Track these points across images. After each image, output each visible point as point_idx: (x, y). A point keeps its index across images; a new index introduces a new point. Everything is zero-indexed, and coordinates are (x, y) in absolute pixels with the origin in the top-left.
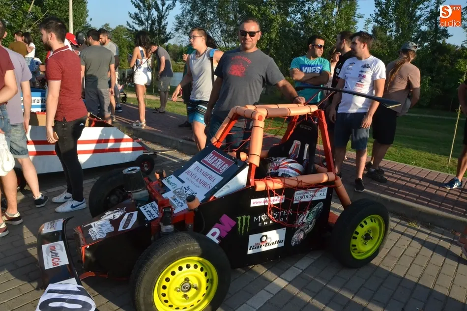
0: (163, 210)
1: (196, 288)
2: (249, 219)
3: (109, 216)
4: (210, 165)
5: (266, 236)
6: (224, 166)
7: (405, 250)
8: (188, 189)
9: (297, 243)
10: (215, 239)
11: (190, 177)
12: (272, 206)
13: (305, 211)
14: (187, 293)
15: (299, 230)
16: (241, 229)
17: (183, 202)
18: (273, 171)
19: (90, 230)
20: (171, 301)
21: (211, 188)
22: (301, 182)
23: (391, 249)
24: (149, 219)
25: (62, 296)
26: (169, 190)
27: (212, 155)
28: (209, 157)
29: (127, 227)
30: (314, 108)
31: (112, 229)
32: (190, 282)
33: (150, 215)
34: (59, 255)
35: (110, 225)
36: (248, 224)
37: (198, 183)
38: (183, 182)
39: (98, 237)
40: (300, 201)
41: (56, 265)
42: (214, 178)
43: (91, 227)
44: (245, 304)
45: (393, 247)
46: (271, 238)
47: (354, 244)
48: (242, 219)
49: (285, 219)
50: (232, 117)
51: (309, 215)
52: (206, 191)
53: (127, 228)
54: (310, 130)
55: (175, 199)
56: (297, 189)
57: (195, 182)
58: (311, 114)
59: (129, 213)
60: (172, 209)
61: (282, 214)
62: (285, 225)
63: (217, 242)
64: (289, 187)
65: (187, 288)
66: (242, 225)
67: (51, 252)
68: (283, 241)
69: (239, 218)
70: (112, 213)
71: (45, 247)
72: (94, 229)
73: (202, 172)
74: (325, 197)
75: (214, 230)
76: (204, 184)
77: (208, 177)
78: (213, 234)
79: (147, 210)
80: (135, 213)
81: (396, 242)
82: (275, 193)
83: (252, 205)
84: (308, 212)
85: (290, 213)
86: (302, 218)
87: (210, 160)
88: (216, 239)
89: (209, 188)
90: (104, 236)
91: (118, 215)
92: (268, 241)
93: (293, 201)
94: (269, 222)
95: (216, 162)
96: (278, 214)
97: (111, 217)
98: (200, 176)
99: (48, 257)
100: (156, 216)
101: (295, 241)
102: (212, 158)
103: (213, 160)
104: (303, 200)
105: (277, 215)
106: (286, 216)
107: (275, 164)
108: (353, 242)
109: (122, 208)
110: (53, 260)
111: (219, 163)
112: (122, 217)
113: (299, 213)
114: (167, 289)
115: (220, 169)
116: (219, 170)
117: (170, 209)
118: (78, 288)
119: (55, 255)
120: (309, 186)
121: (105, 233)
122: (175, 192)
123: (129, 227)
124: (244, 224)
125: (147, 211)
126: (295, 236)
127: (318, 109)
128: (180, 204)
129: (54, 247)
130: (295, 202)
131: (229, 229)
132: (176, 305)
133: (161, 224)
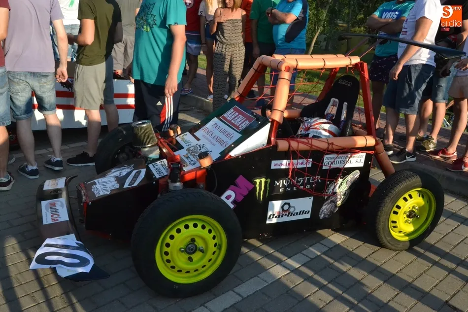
0: (172, 166)
1: (202, 251)
2: (268, 183)
3: (115, 173)
4: (230, 122)
5: (289, 204)
6: (244, 123)
7: (465, 239)
8: (203, 147)
9: (327, 216)
10: (229, 202)
11: (206, 135)
12: (296, 170)
13: (337, 180)
14: (192, 256)
15: (329, 201)
16: (259, 193)
17: (196, 160)
18: (303, 132)
19: (94, 187)
20: (173, 261)
21: (227, 146)
22: (332, 144)
23: (447, 234)
24: (157, 176)
25: (59, 250)
26: (183, 148)
27: (232, 110)
28: (229, 113)
29: (133, 184)
30: (356, 60)
31: (117, 186)
32: (195, 243)
33: (159, 172)
34: (59, 211)
35: (115, 182)
36: (268, 188)
37: (214, 141)
38: (198, 139)
39: (102, 193)
40: (330, 167)
41: (55, 221)
42: (232, 136)
43: (95, 183)
44: (256, 277)
45: (450, 232)
46: (294, 207)
47: (394, 220)
48: (260, 183)
49: (311, 187)
50: (257, 69)
51: (341, 184)
52: (222, 149)
53: (133, 186)
54: (350, 85)
55: (187, 157)
56: (326, 152)
57: (212, 140)
58: (351, 66)
59: (137, 171)
60: (181, 165)
61: (309, 180)
62: (311, 193)
63: (232, 206)
64: (319, 149)
65: (192, 249)
66: (260, 189)
67: (51, 208)
68: (309, 211)
69: (258, 181)
70: (118, 170)
71: (44, 204)
72: (98, 185)
73: (220, 129)
74: (362, 165)
75: (229, 192)
76: (221, 142)
77: (226, 134)
78: (228, 197)
79: (156, 167)
80: (143, 171)
81: (456, 228)
82: (299, 155)
83: (273, 167)
84: (340, 180)
85: (318, 180)
86: (332, 187)
87: (230, 116)
88: (231, 203)
89: (226, 145)
90: (108, 193)
91: (124, 172)
92: (292, 210)
93: (322, 167)
94: (292, 189)
95: (236, 118)
96: (304, 180)
97: (117, 174)
98: (217, 133)
99: (47, 213)
100: (166, 173)
101: (324, 214)
102: (233, 114)
103: (233, 116)
104: (334, 166)
105: (302, 180)
106: (313, 183)
107: (306, 124)
108: (393, 217)
109: (129, 165)
110: (52, 216)
111: (239, 120)
112: (128, 174)
113: (329, 181)
114: (170, 248)
115: (240, 126)
116: (238, 127)
117: (179, 165)
118: (77, 243)
119: (54, 211)
120: (342, 149)
121: (109, 189)
122: (188, 150)
123: (136, 184)
124: (263, 188)
125: (157, 169)
126: (324, 207)
127: (361, 61)
128: (192, 162)
129: (54, 204)
130: (324, 168)
131: (246, 193)
132: (179, 267)
133: (169, 181)
